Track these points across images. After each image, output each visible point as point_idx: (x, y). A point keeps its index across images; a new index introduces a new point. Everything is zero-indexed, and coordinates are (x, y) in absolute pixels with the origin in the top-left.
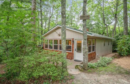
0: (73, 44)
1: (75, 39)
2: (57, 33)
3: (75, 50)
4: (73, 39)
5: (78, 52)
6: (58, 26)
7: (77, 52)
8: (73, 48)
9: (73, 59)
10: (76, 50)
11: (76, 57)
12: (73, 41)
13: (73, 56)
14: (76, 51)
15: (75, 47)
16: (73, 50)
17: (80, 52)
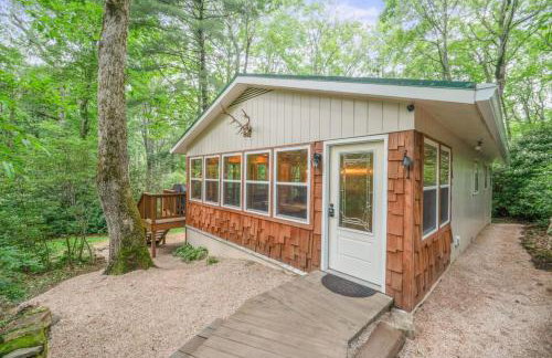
0: (318, 176)
1: (331, 147)
2: (235, 120)
3: (331, 214)
4: (317, 145)
5: (348, 226)
6: (239, 80)
7: (341, 224)
8: (317, 197)
9: (318, 266)
10: (337, 213)
11: (333, 255)
12: (318, 158)
13: (319, 251)
14: (335, 221)
15: (332, 193)
16: (316, 212)
17: (362, 228)
